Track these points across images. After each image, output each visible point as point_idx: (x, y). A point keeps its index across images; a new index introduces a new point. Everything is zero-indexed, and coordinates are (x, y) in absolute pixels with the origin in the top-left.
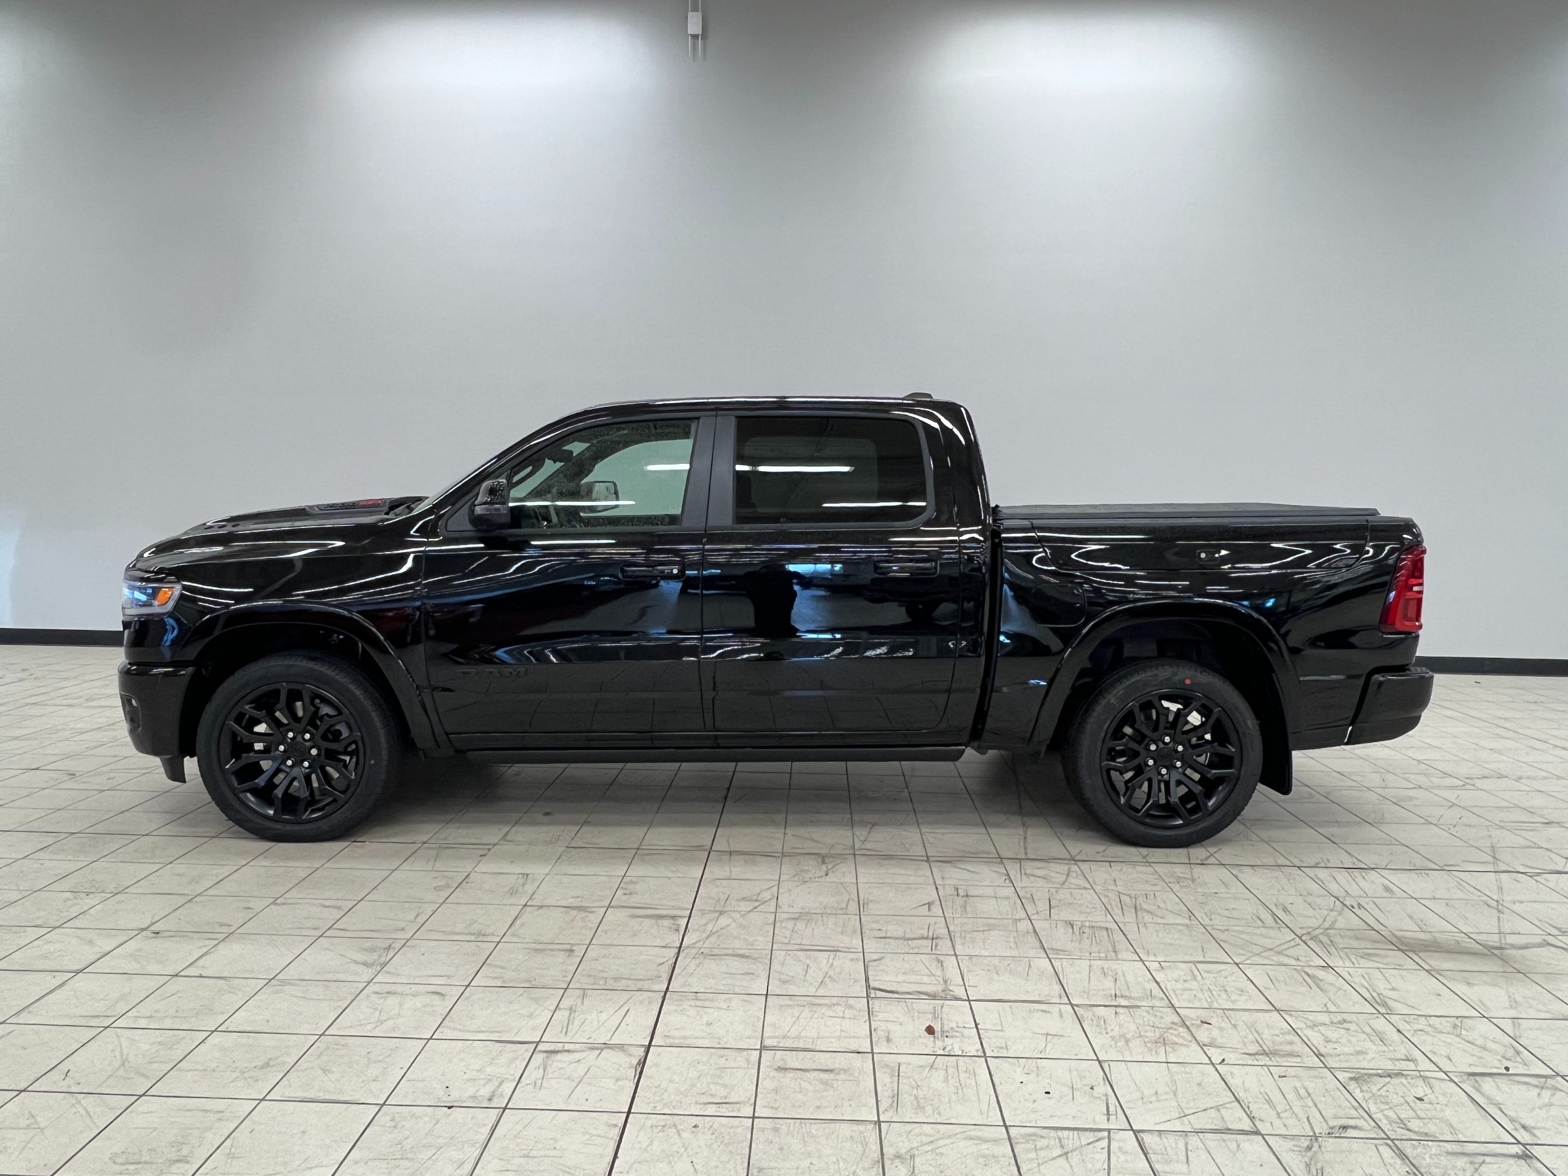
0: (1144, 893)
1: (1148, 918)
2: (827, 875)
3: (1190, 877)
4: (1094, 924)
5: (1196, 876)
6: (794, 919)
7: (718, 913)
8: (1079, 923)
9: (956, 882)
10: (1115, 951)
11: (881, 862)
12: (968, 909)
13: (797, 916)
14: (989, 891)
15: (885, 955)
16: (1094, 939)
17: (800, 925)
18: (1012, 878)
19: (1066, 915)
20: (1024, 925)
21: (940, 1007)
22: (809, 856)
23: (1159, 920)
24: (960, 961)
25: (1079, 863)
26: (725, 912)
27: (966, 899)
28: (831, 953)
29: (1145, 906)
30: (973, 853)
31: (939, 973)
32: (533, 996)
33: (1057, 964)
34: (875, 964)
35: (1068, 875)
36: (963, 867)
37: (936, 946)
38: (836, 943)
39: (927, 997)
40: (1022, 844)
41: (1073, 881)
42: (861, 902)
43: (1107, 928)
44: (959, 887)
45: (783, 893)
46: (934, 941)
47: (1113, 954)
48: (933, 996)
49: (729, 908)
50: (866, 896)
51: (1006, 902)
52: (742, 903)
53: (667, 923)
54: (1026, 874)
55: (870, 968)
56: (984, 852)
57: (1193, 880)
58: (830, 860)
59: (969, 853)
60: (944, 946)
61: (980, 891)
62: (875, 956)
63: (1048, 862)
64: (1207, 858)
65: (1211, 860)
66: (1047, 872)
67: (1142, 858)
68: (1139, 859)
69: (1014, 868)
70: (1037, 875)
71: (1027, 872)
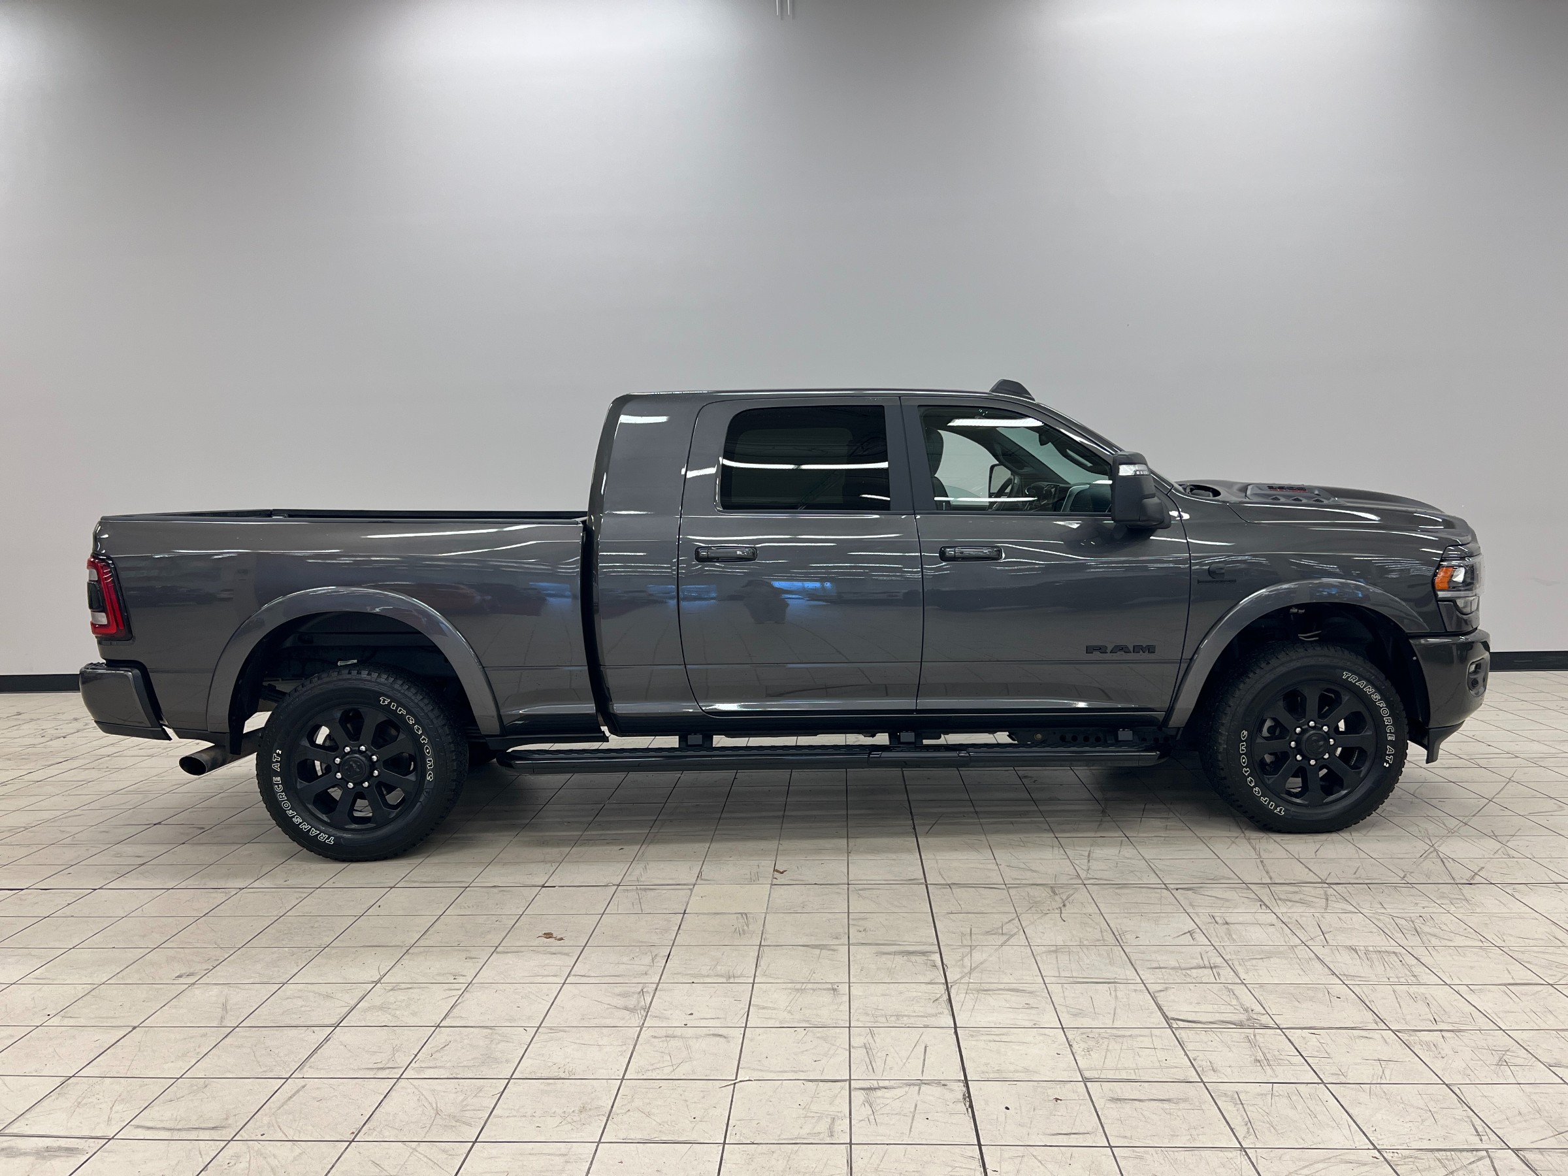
0: (1419, 915)
1: (1434, 941)
2: (1064, 906)
3: (1461, 897)
4: (1379, 949)
5: (1468, 896)
6: (1053, 951)
7: (969, 948)
8: (1362, 948)
9: (1209, 910)
10: (1415, 976)
12: (1234, 936)
13: (1053, 948)
15: (1167, 985)
16: (1385, 963)
17: (1063, 958)
18: (1268, 904)
19: (1343, 940)
20: (1303, 952)
21: (1253, 1037)
23: (1448, 943)
24: (1252, 991)
25: (1333, 886)
26: (975, 946)
27: (1226, 926)
28: (1110, 985)
29: (1426, 929)
30: (1212, 880)
31: (1234, 1002)
32: (819, 1035)
33: (1357, 990)
34: (1162, 993)
35: (1327, 899)
36: (1207, 893)
37: (1219, 974)
38: (1109, 975)
39: (1235, 1027)
40: (1261, 868)
41: (1336, 905)
42: (1116, 933)
43: (1394, 953)
44: (1214, 914)
45: (1026, 926)
46: (1214, 970)
47: (1412, 978)
48: (1240, 1025)
49: (978, 943)
50: (1119, 927)
51: (1271, 929)
52: (989, 937)
53: (920, 959)
54: (1280, 899)
55: (1159, 999)
56: (1224, 878)
57: (1467, 901)
58: (1062, 890)
59: (1208, 879)
60: (1226, 974)
61: (1240, 918)
62: (1159, 987)
63: (1299, 886)
64: (1473, 878)
65: (1478, 879)
66: (1302, 896)
67: (1400, 878)
68: (1398, 880)
69: (1264, 893)
70: (1293, 899)
71: (1280, 897)
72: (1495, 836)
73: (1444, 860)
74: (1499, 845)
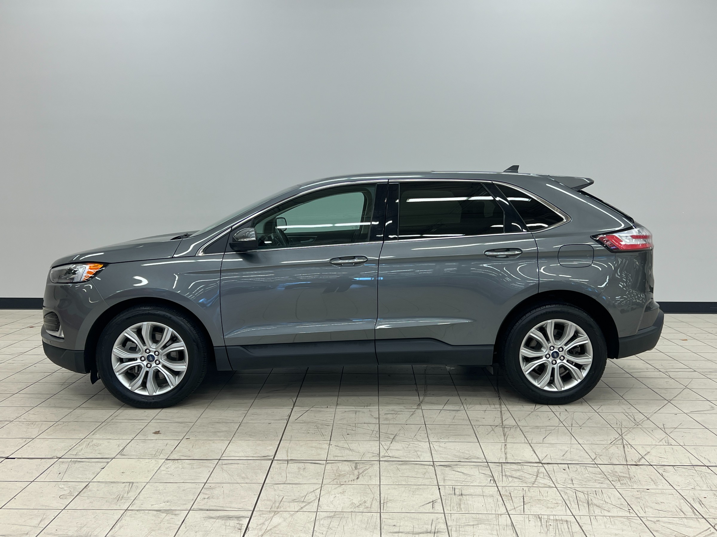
0: (594, 490)
1: (597, 511)
2: (358, 478)
3: (627, 476)
4: (557, 518)
5: (632, 474)
6: (330, 517)
7: (273, 513)
8: (546, 517)
9: (454, 483)
11: (399, 467)
12: (462, 506)
13: (332, 514)
14: (479, 491)
16: (557, 530)
17: (335, 523)
18: (496, 479)
19: (537, 509)
20: (504, 520)
22: (345, 462)
23: (607, 514)
25: (545, 466)
26: (278, 512)
27: (460, 497)
29: (595, 501)
30: (467, 459)
35: (537, 476)
36: (459, 470)
40: (503, 450)
41: (542, 481)
42: (382, 502)
43: (567, 521)
44: (456, 487)
45: (324, 495)
49: (282, 509)
50: (386, 496)
51: (490, 500)
52: (292, 504)
53: (232, 521)
54: (506, 476)
56: (475, 458)
57: (630, 479)
58: (361, 466)
59: (464, 458)
61: (471, 491)
63: (523, 465)
64: (640, 460)
65: (643, 461)
66: (522, 473)
67: (592, 460)
68: (589, 461)
69: (496, 470)
70: (514, 476)
71: (506, 474)
72: (663, 429)
73: (625, 445)
74: (665, 435)
